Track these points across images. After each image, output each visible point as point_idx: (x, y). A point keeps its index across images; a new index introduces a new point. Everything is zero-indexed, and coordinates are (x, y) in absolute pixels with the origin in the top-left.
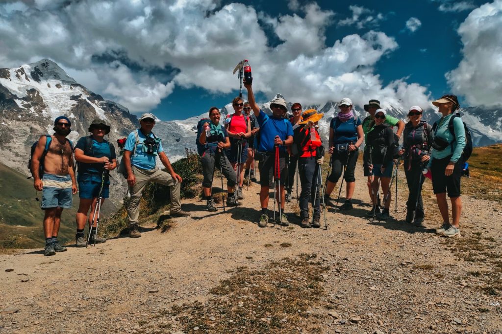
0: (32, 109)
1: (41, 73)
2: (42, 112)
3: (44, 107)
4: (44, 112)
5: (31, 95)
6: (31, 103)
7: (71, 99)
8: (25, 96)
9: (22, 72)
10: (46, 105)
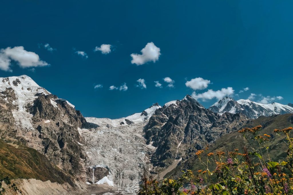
0: (6, 99)
1: (20, 82)
2: (12, 101)
3: (15, 99)
4: (14, 101)
5: (8, 91)
6: (7, 96)
7: (35, 96)
8: (3, 91)
9: (7, 80)
10: (17, 98)
